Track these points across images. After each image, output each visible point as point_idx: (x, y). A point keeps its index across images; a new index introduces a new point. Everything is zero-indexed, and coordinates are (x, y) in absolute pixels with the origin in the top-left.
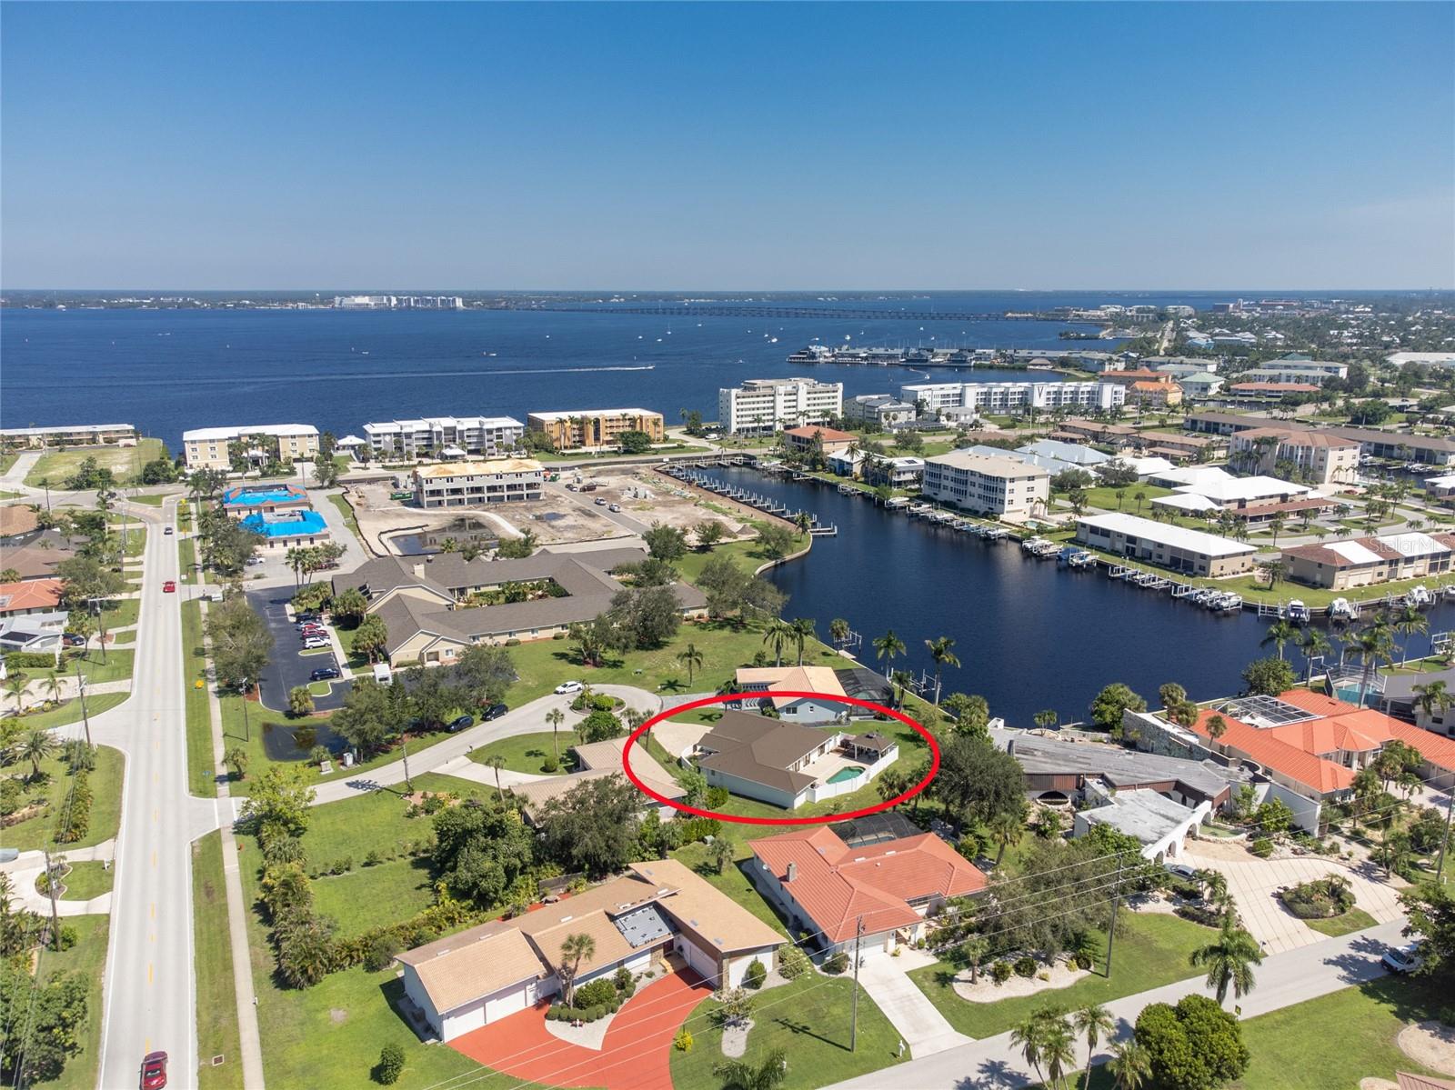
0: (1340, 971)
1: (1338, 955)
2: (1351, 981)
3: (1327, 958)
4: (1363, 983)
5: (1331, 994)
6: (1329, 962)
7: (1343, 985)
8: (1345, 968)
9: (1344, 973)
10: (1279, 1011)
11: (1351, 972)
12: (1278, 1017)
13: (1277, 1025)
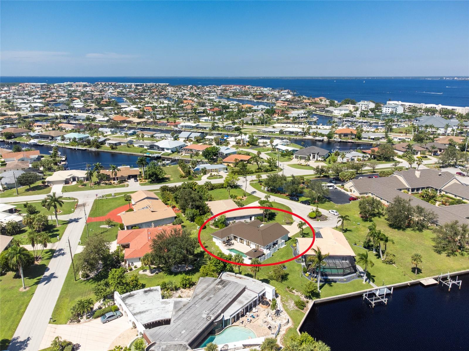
0: (21, 339)
1: (29, 345)
2: (14, 339)
3: (30, 340)
4: (10, 343)
5: (15, 330)
6: (28, 339)
7: (15, 336)
8: (21, 342)
9: (19, 340)
10: (24, 312)
11: (18, 343)
12: (22, 310)
13: (20, 308)
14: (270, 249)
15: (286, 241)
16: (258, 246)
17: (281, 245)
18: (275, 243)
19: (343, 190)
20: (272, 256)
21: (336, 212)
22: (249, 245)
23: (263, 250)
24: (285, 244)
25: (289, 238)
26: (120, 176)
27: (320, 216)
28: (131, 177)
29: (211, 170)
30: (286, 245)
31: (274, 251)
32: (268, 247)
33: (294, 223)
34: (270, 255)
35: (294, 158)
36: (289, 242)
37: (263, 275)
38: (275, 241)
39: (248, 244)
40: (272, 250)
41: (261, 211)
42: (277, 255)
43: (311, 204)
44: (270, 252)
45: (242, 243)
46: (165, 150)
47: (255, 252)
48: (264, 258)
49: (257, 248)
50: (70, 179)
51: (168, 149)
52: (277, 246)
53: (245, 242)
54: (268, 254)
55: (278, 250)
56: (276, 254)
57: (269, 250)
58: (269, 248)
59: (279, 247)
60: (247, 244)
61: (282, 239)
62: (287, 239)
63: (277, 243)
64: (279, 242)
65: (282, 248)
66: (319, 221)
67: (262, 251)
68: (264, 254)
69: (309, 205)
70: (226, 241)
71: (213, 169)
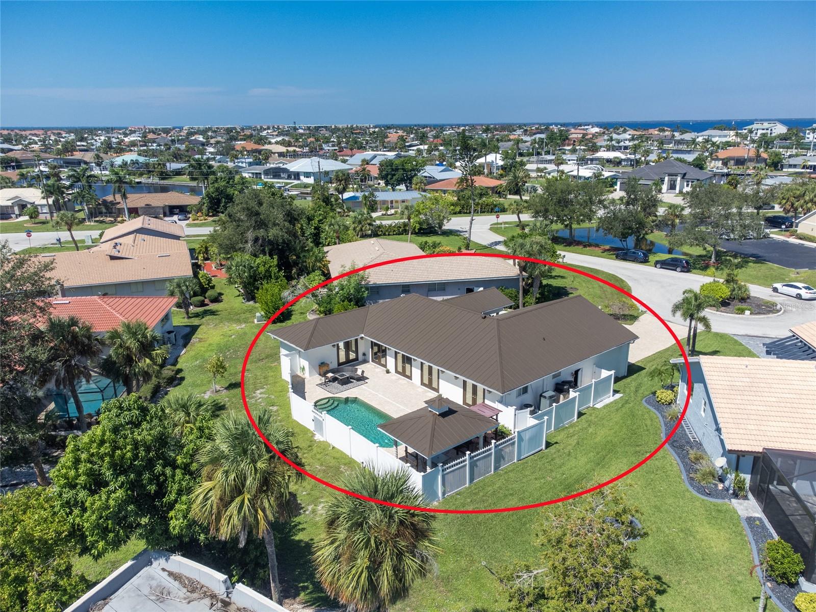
14: (538, 407)
15: (617, 379)
16: (475, 387)
17: (598, 394)
18: (565, 383)
19: (793, 240)
20: (548, 445)
21: (806, 288)
22: (435, 385)
23: (497, 412)
24: (615, 392)
25: (633, 369)
26: (144, 205)
27: (743, 300)
28: (177, 211)
29: (392, 202)
30: (618, 396)
31: (559, 419)
32: (528, 398)
33: (641, 318)
34: (535, 438)
35: (618, 190)
36: (634, 384)
37: (476, 579)
38: (566, 373)
39: (430, 380)
40: (549, 413)
41: (509, 269)
42: (573, 441)
43: (694, 271)
44: (536, 422)
45: (403, 374)
46: (302, 178)
47: (444, 415)
48: (499, 458)
49: (470, 401)
50: (12, 207)
51: (307, 175)
52: (573, 394)
53: (416, 373)
54: (526, 437)
55: (580, 414)
56: (570, 436)
57: (532, 413)
58: (535, 407)
59: (584, 398)
60: (426, 381)
61: (601, 365)
62: (624, 371)
63: (574, 384)
64: (586, 380)
65: (599, 406)
66: (748, 312)
67: (488, 414)
68: (500, 434)
69: (688, 271)
70: (334, 365)
71: (397, 202)
